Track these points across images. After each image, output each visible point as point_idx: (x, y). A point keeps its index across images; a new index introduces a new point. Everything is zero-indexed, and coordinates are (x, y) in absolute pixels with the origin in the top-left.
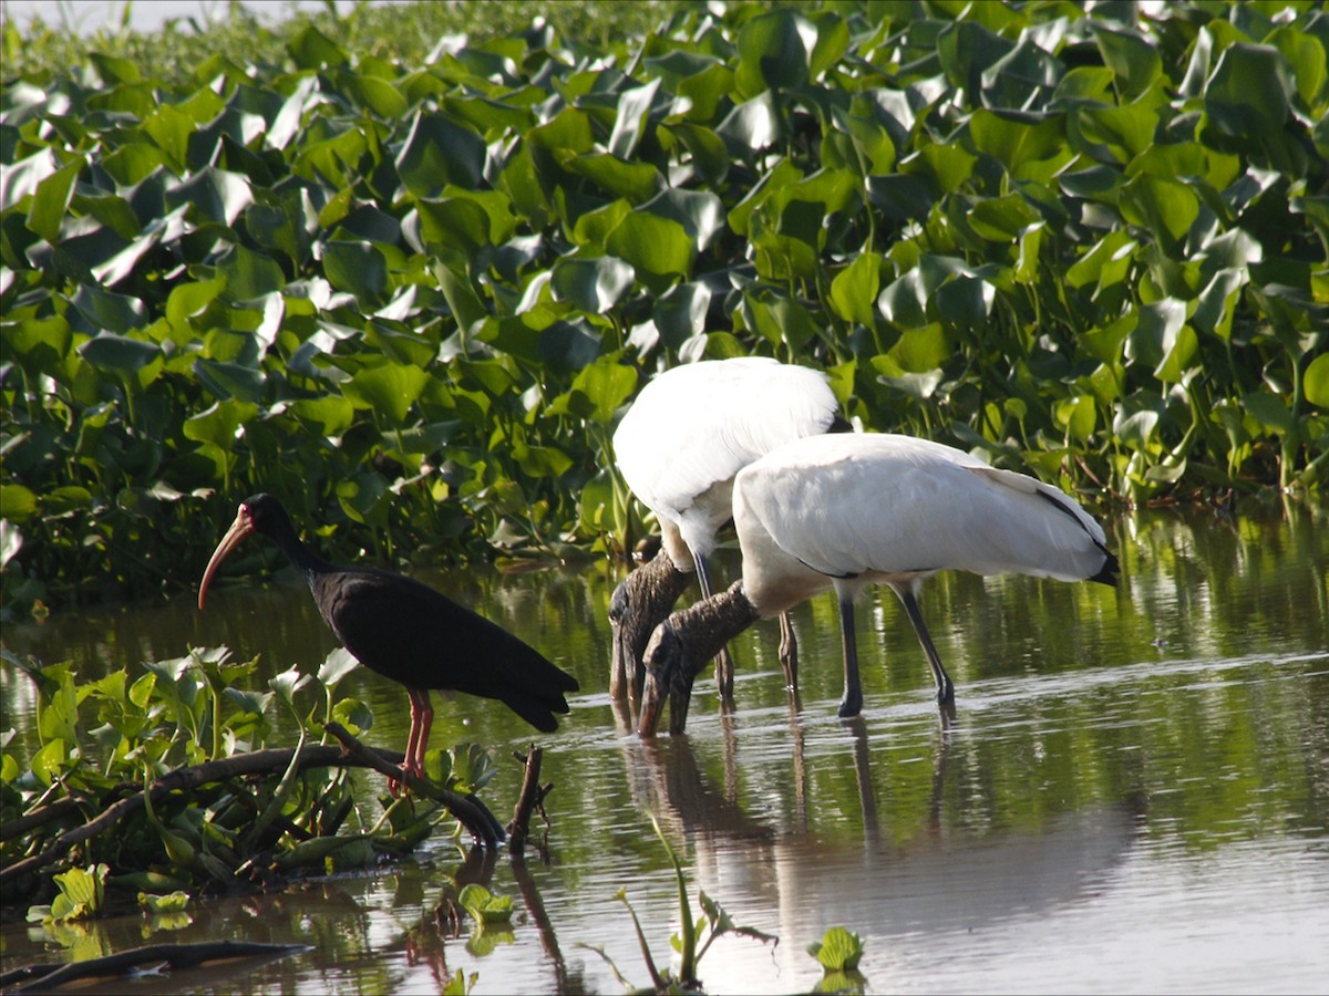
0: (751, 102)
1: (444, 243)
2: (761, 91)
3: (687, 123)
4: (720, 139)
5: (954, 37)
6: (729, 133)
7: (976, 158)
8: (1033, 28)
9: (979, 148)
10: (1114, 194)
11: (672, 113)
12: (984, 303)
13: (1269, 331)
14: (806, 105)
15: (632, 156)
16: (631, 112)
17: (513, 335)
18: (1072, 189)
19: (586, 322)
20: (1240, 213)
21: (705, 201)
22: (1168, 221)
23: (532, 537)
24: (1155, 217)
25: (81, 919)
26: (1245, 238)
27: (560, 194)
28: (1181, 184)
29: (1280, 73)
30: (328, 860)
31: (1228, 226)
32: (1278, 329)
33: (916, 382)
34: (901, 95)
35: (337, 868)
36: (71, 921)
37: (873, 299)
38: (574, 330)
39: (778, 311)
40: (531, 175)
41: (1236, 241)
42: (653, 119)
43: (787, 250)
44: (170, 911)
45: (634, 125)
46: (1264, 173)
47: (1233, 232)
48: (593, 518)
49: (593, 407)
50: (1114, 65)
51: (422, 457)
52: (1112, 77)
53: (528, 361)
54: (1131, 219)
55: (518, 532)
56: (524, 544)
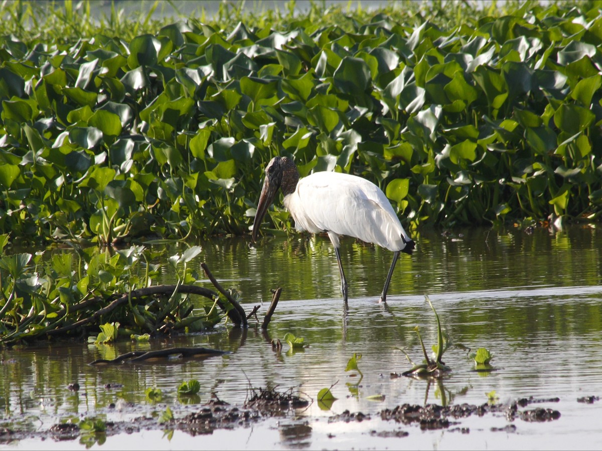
0: (133, 71)
1: (12, 119)
2: (137, 67)
3: (107, 77)
4: (122, 84)
5: (211, 50)
6: (125, 82)
7: (241, 96)
8: (242, 48)
9: (242, 92)
10: (302, 113)
11: (100, 73)
12: (250, 154)
13: (370, 169)
14: (156, 73)
15: (86, 88)
16: (85, 71)
17: (54, 156)
18: (286, 110)
19: (85, 152)
20: (352, 123)
21: (125, 108)
22: (326, 124)
23: (70, 234)
24: (321, 122)
25: (109, 342)
26: (355, 133)
27: (54, 103)
28: (331, 110)
29: (364, 70)
30: (186, 328)
31: (348, 128)
32: (373, 169)
33: (224, 182)
34: (196, 71)
35: (190, 331)
36: (105, 343)
37: (205, 149)
38: (80, 155)
39: (167, 151)
40: (45, 94)
41: (351, 134)
42: (94, 74)
43: (163, 128)
44: (144, 341)
45: (87, 77)
46: (362, 108)
47: (350, 131)
48: (95, 228)
49: (98, 185)
50: (283, 64)
51: (21, 202)
52: (282, 69)
53: (58, 166)
54: (312, 124)
55: (63, 233)
56: (66, 238)
